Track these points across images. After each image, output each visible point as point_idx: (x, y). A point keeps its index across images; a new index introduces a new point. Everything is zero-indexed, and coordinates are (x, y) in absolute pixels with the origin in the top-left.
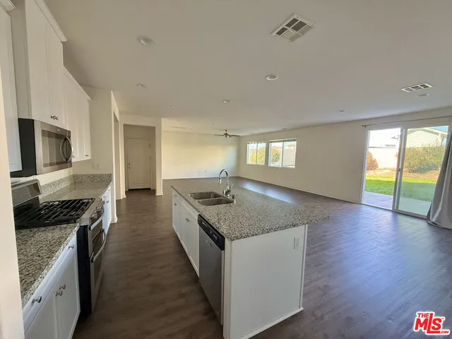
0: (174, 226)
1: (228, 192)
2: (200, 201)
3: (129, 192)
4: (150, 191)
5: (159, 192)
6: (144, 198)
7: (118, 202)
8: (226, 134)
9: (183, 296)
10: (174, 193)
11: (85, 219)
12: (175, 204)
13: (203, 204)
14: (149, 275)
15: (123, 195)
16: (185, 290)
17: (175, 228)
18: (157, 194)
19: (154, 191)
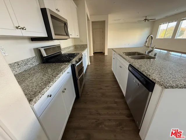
0: (112, 69)
1: (149, 52)
2: (130, 56)
3: (95, 53)
4: (102, 53)
5: (106, 54)
6: (100, 56)
7: (90, 57)
8: (146, 19)
9: (116, 103)
10: (114, 52)
11: (74, 61)
12: (114, 59)
13: (132, 58)
14: (101, 88)
15: (92, 55)
16: (117, 100)
17: (113, 70)
18: (105, 55)
19: (104, 53)
